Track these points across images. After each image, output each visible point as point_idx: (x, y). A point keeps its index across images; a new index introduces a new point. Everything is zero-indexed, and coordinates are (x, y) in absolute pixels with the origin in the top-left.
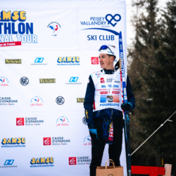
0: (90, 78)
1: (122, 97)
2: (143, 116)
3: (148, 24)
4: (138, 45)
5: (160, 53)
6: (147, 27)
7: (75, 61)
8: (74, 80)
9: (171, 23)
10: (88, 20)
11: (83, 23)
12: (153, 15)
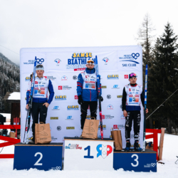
3: (146, 55)
7: (116, 77)
8: (116, 86)
9: (157, 55)
10: (123, 56)
11: (120, 58)
12: (148, 51)
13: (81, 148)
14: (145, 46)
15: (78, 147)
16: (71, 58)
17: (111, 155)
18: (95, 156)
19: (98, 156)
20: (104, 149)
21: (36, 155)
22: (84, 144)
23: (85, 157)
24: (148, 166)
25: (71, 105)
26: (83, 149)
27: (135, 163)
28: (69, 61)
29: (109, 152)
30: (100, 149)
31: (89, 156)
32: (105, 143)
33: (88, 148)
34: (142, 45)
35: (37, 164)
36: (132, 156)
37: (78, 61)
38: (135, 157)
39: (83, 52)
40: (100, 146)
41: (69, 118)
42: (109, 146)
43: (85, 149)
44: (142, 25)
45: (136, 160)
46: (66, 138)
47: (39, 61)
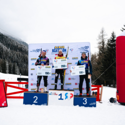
3: (102, 48)
5: (105, 55)
14: (102, 43)
15: (55, 94)
16: (54, 49)
17: (73, 98)
18: (64, 99)
19: (66, 98)
20: (69, 95)
21: (34, 98)
22: (59, 92)
23: (59, 99)
24: (92, 104)
26: (58, 95)
27: (85, 103)
29: (71, 97)
31: (61, 99)
32: (69, 92)
33: (61, 95)
35: (35, 102)
36: (84, 99)
37: (57, 50)
39: (60, 45)
40: (67, 94)
42: (71, 94)
44: (100, 33)
45: (85, 101)
46: (50, 89)
47: (38, 50)
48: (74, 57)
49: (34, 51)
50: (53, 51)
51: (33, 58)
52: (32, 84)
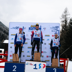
0: (52, 39)
1: (59, 44)
2: (63, 46)
4: (62, 30)
5: (67, 32)
6: (65, 26)
7: (49, 36)
8: (48, 40)
9: (70, 26)
11: (51, 28)
13: (32, 65)
14: (65, 22)
15: (31, 64)
16: (30, 27)
17: (45, 68)
18: (38, 68)
19: (39, 68)
20: (42, 66)
21: (13, 67)
22: (34, 63)
23: (34, 69)
25: (29, 46)
26: (33, 65)
28: (29, 28)
30: (40, 65)
31: (35, 68)
32: (42, 63)
33: (35, 65)
34: (64, 22)
35: (14, 70)
36: (54, 69)
37: (33, 28)
38: (55, 70)
40: (40, 64)
41: (28, 52)
42: (44, 65)
43: (34, 65)
44: (64, 13)
45: (55, 71)
46: (26, 60)
47: (17, 28)
48: (46, 34)
49: (14, 28)
50: (30, 29)
51: (12, 34)
52: (11, 56)
